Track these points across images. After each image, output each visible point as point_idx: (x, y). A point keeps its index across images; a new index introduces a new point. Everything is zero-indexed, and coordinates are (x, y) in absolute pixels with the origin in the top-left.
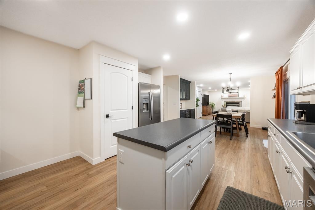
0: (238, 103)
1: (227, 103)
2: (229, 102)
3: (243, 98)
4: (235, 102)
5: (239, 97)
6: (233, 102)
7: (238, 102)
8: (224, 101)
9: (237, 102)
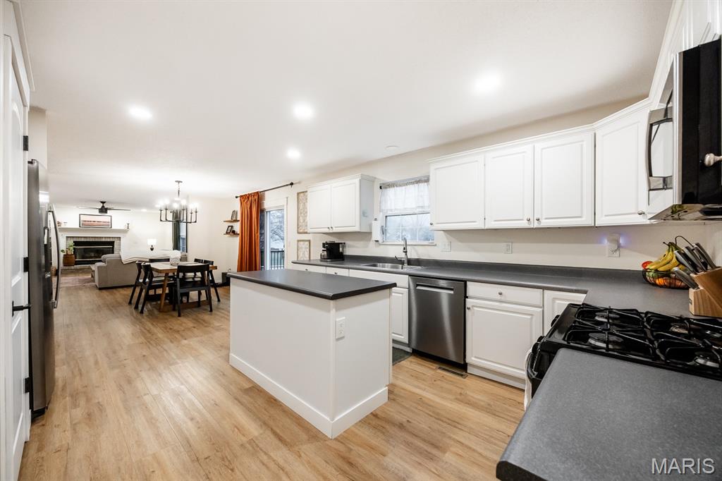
0: (112, 243)
1: (76, 243)
2: (80, 240)
3: (124, 231)
4: (104, 240)
5: (113, 228)
6: (97, 240)
7: (111, 240)
8: (67, 237)
9: (109, 240)
